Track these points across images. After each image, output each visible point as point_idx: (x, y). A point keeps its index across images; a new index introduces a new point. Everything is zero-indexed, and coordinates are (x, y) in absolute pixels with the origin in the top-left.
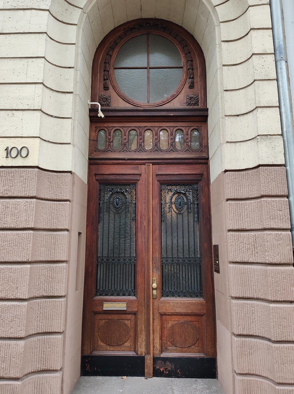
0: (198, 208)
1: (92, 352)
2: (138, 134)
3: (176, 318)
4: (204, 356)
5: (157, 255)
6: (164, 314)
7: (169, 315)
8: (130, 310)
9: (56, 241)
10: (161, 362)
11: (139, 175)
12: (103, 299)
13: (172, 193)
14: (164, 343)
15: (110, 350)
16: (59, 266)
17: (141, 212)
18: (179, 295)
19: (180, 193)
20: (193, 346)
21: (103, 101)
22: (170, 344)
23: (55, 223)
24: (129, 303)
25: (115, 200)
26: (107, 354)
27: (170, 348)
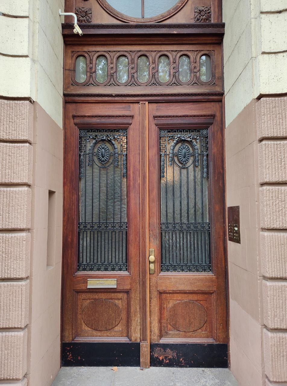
0: (207, 160)
1: (75, 338)
2: (130, 61)
3: (179, 297)
4: (213, 342)
5: (155, 221)
6: (164, 292)
7: (170, 293)
8: (121, 288)
9: (11, 201)
10: (160, 350)
11: (130, 116)
12: (87, 275)
13: (175, 141)
14: (164, 326)
15: (96, 336)
16: (16, 236)
17: (134, 166)
18: (182, 269)
19: (185, 141)
20: (200, 330)
21: (81, 15)
22: (171, 328)
23: (9, 175)
24: (120, 279)
25: (99, 150)
26: (93, 341)
27: (170, 332)
